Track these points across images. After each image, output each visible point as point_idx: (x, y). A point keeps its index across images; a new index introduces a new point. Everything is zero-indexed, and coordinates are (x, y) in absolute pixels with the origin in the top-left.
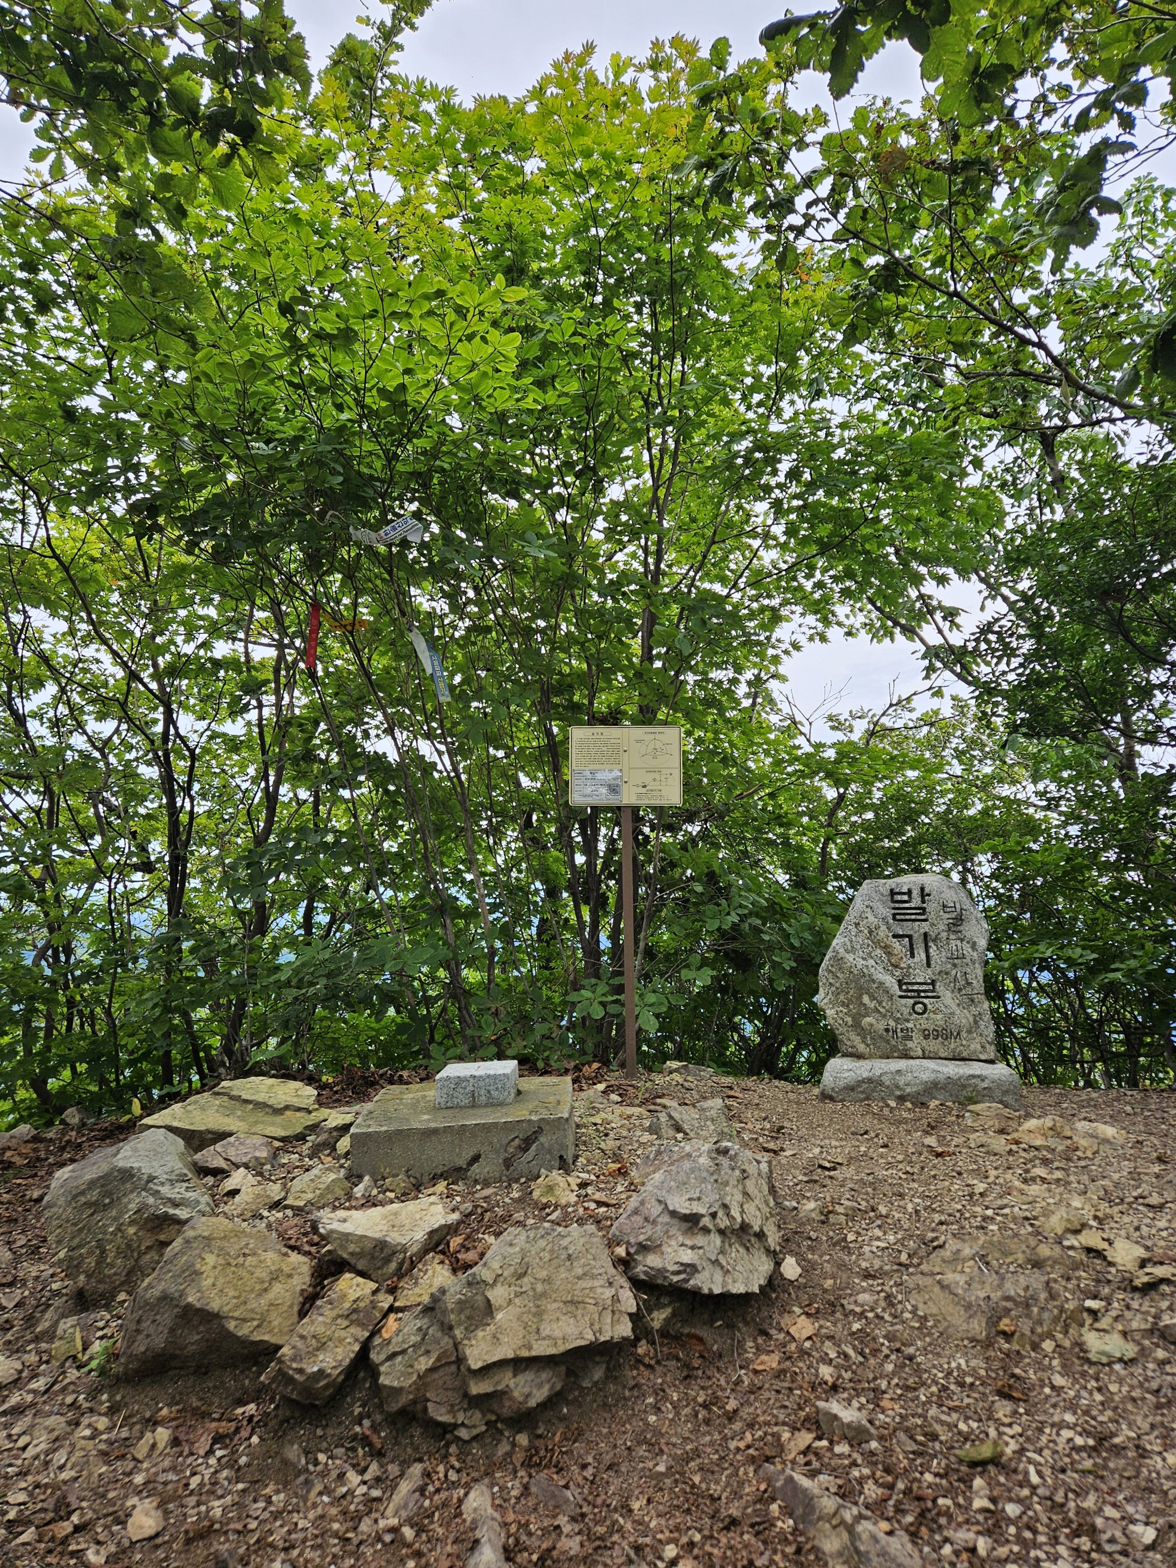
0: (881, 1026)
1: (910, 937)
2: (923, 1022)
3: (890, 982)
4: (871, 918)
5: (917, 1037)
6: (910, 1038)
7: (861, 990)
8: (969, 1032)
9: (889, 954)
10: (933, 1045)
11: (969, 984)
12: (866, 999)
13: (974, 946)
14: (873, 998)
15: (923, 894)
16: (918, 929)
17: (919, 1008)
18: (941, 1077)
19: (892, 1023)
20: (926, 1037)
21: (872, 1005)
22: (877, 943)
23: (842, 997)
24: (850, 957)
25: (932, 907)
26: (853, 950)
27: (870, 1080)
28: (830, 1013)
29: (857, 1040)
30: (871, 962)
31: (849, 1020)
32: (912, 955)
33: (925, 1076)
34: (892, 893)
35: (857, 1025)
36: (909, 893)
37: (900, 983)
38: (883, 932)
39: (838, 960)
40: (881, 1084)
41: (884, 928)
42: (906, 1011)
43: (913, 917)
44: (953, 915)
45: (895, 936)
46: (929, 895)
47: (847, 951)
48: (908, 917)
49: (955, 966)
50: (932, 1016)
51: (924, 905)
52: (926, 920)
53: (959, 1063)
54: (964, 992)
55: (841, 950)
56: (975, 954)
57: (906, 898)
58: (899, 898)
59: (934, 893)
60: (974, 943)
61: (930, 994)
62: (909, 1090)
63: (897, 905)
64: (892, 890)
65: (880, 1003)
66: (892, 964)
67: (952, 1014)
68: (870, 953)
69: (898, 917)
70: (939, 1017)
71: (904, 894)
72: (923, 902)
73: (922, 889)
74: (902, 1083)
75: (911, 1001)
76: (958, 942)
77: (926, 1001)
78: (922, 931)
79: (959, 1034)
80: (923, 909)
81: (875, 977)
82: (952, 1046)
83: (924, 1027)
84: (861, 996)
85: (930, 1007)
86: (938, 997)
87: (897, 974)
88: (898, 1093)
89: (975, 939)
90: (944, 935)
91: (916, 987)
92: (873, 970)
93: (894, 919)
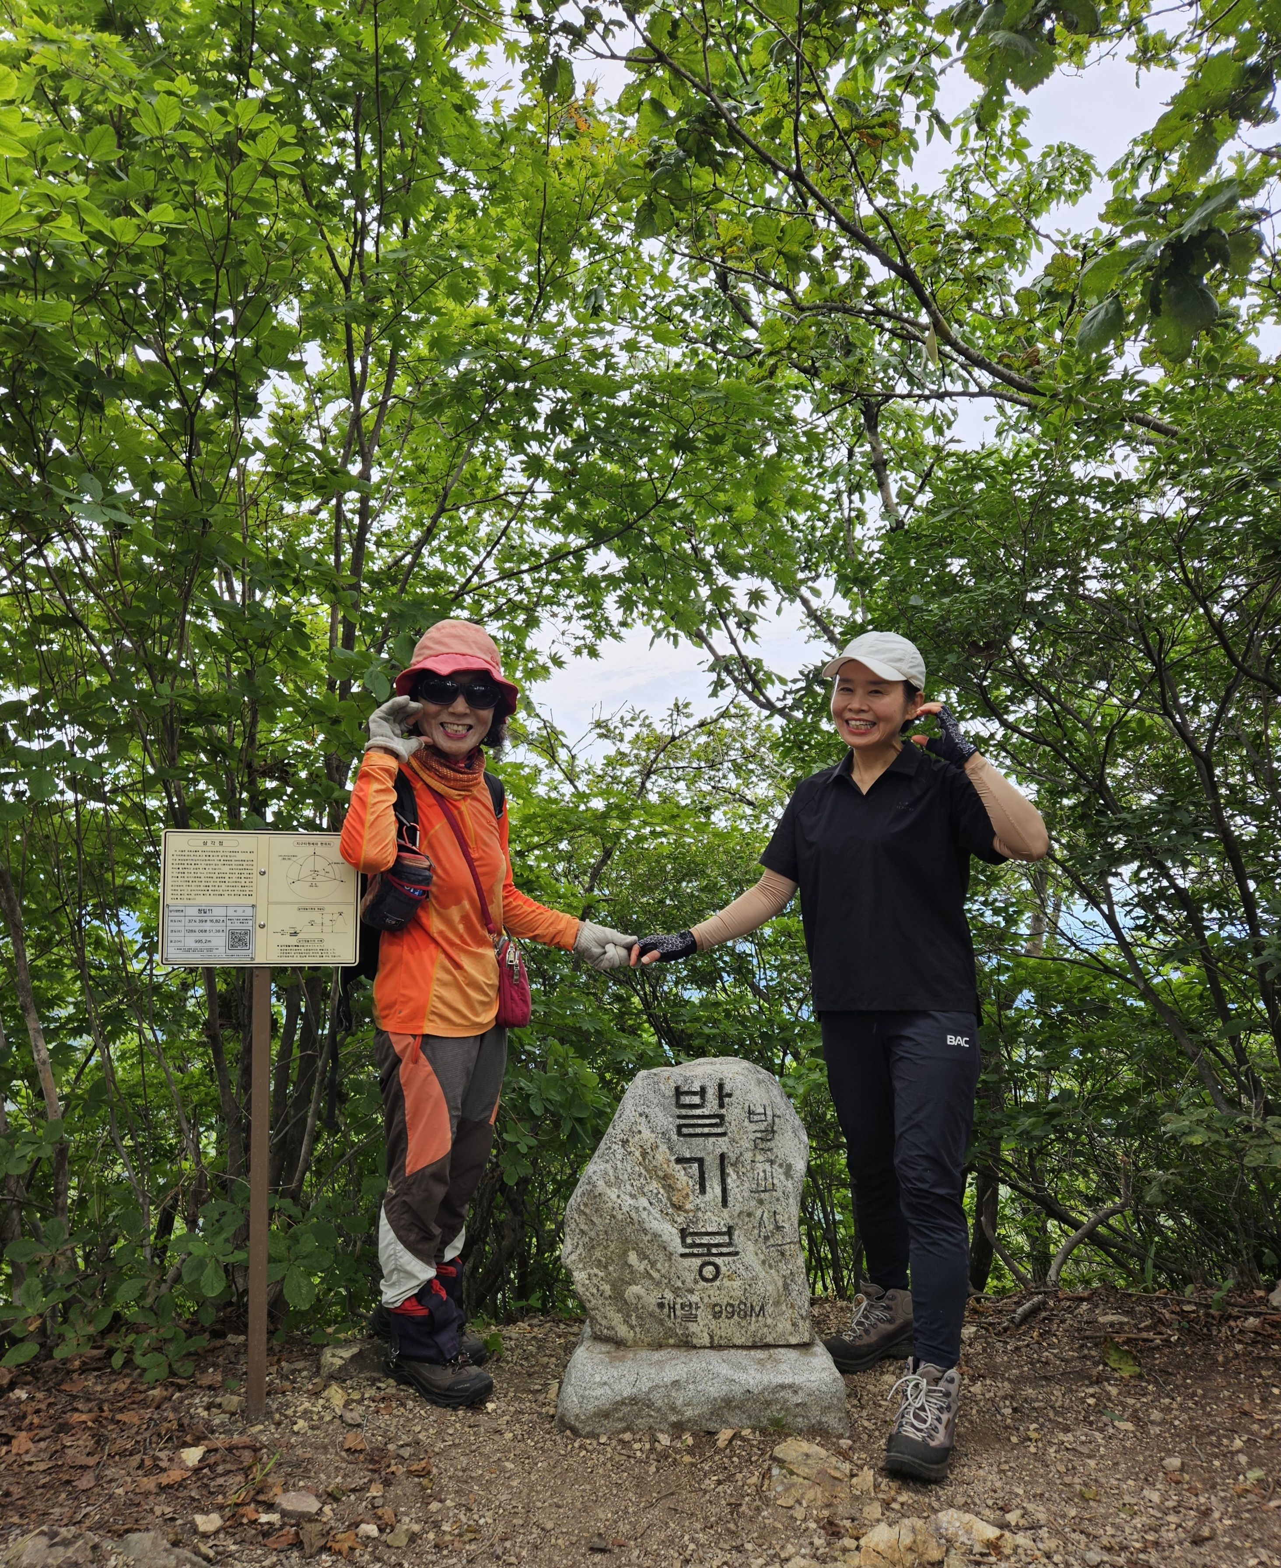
0: (652, 1300)
1: (700, 1161)
2: (714, 1293)
3: (669, 1233)
4: (646, 1134)
5: (704, 1316)
6: (694, 1319)
7: (626, 1244)
8: (777, 1304)
9: (670, 1188)
10: (727, 1328)
11: (778, 1228)
12: (633, 1258)
13: (788, 1170)
14: (643, 1256)
15: (722, 1095)
16: (711, 1148)
17: (709, 1271)
18: (738, 1391)
19: (669, 1296)
20: (717, 1316)
21: (640, 1266)
22: (653, 1172)
23: (598, 1254)
24: (612, 1194)
25: (734, 1113)
26: (618, 1182)
27: (633, 1400)
28: (579, 1276)
29: (617, 1319)
30: (643, 1202)
31: (607, 1288)
32: (703, 1191)
33: (716, 1390)
34: (678, 1092)
35: (618, 1296)
36: (703, 1092)
37: (684, 1234)
38: (662, 1155)
39: (595, 1197)
40: (650, 1405)
41: (663, 1148)
42: (689, 1277)
43: (706, 1130)
44: (763, 1126)
45: (679, 1161)
46: (729, 1095)
47: (609, 1184)
48: (699, 1130)
49: (761, 1202)
50: (727, 1283)
51: (723, 1111)
52: (724, 1134)
53: (760, 1354)
54: (771, 1241)
55: (601, 1183)
56: (789, 1184)
57: (696, 1100)
58: (687, 1100)
59: (737, 1093)
60: (789, 1167)
61: (725, 1250)
62: (689, 1413)
63: (684, 1112)
64: (677, 1088)
65: (653, 1264)
66: (673, 1205)
67: (755, 1278)
68: (642, 1188)
69: (685, 1131)
70: (737, 1284)
71: (694, 1093)
72: (721, 1105)
73: (721, 1086)
74: (679, 1403)
75: (698, 1262)
76: (767, 1166)
77: (719, 1261)
78: (718, 1151)
79: (762, 1308)
80: (721, 1117)
81: (647, 1226)
82: (753, 1328)
83: (714, 1300)
84: (625, 1253)
85: (723, 1269)
86: (736, 1254)
87: (680, 1220)
88: (674, 1418)
89: (790, 1160)
90: (748, 1156)
91: (705, 1240)
92: (644, 1215)
93: (679, 1134)
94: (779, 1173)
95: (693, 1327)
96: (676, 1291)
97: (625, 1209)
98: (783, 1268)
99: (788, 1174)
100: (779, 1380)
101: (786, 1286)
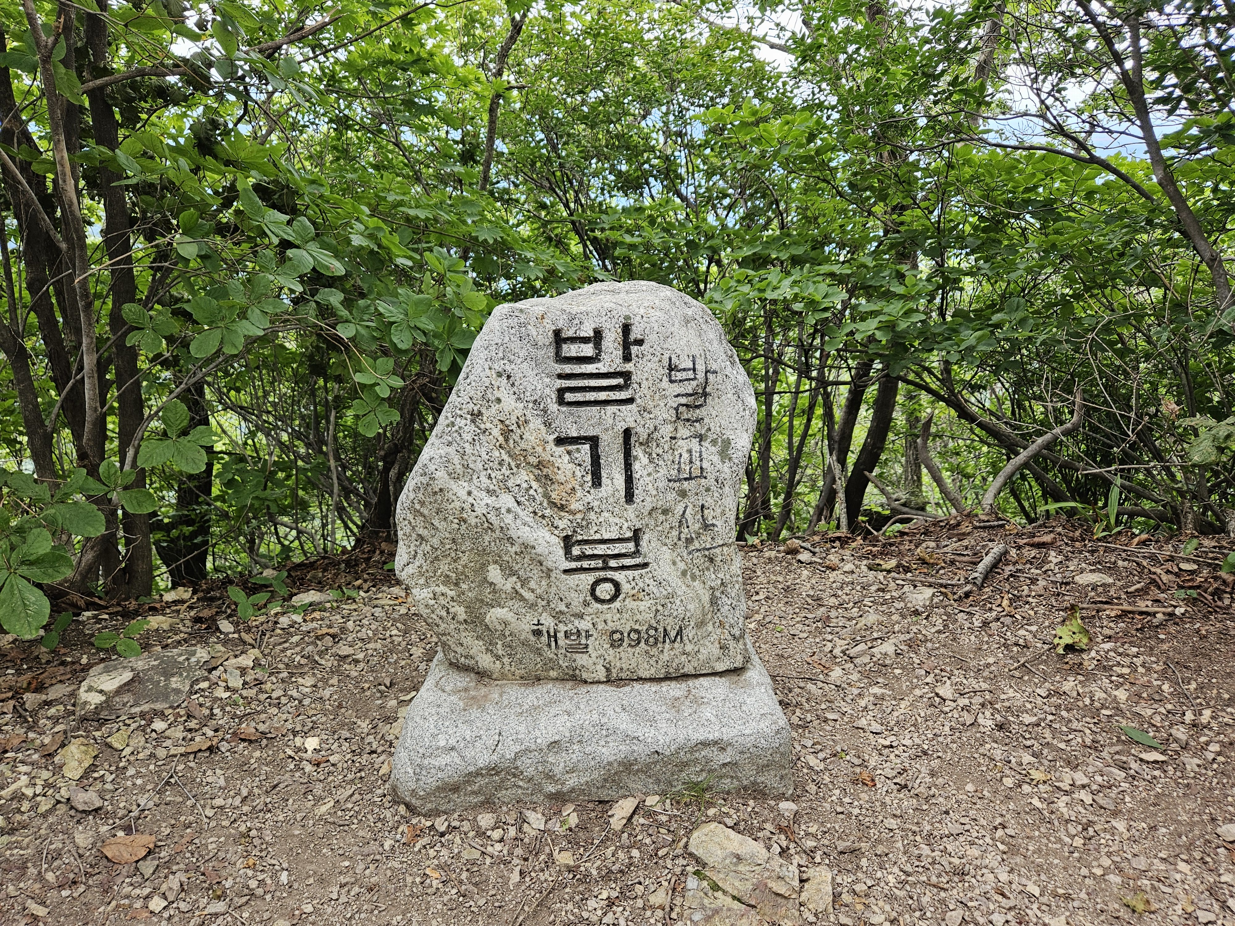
0: (524, 626)
1: (594, 441)
2: (612, 617)
3: (547, 542)
4: (509, 403)
5: (597, 645)
6: (583, 649)
7: (484, 556)
8: (701, 624)
9: (546, 480)
10: (630, 658)
11: (706, 527)
12: (494, 573)
13: (725, 448)
14: (509, 571)
15: (628, 341)
16: (610, 421)
17: (605, 590)
18: (641, 751)
20: (615, 644)
21: (508, 585)
22: (521, 457)
23: (444, 567)
24: (460, 489)
25: (645, 369)
26: (467, 473)
27: (493, 770)
28: (420, 595)
29: (476, 647)
30: (506, 501)
31: (460, 611)
32: (597, 481)
33: (611, 751)
34: (559, 339)
35: (476, 621)
36: (598, 336)
37: (568, 542)
38: (534, 432)
39: (435, 492)
40: (516, 774)
41: (536, 423)
42: (576, 599)
43: (603, 396)
44: (689, 388)
46: (640, 342)
47: (454, 476)
48: (591, 396)
49: (683, 494)
50: (630, 604)
51: (629, 367)
52: (631, 401)
53: (675, 689)
54: (696, 545)
55: (441, 474)
56: (726, 468)
57: (588, 350)
58: (570, 350)
59: (651, 339)
60: (727, 443)
61: (628, 562)
62: (572, 782)
63: (568, 369)
64: (557, 333)
65: (524, 582)
66: (552, 504)
67: (671, 596)
68: (504, 481)
69: (569, 397)
70: (644, 605)
71: (585, 340)
72: (627, 358)
73: (626, 329)
74: (558, 770)
75: (590, 578)
76: (694, 444)
77: (618, 576)
78: (621, 426)
79: (680, 633)
80: (626, 375)
81: (512, 533)
82: (665, 657)
83: (611, 626)
84: (483, 567)
85: (626, 587)
86: (645, 565)
87: (562, 524)
88: (551, 788)
89: (729, 434)
90: (667, 430)
91: (600, 550)
92: (509, 519)
93: (561, 401)
94: (711, 453)
95: (581, 660)
96: (558, 616)
97: (480, 511)
98: (712, 578)
99: (725, 452)
100: (701, 735)
101: (714, 601)
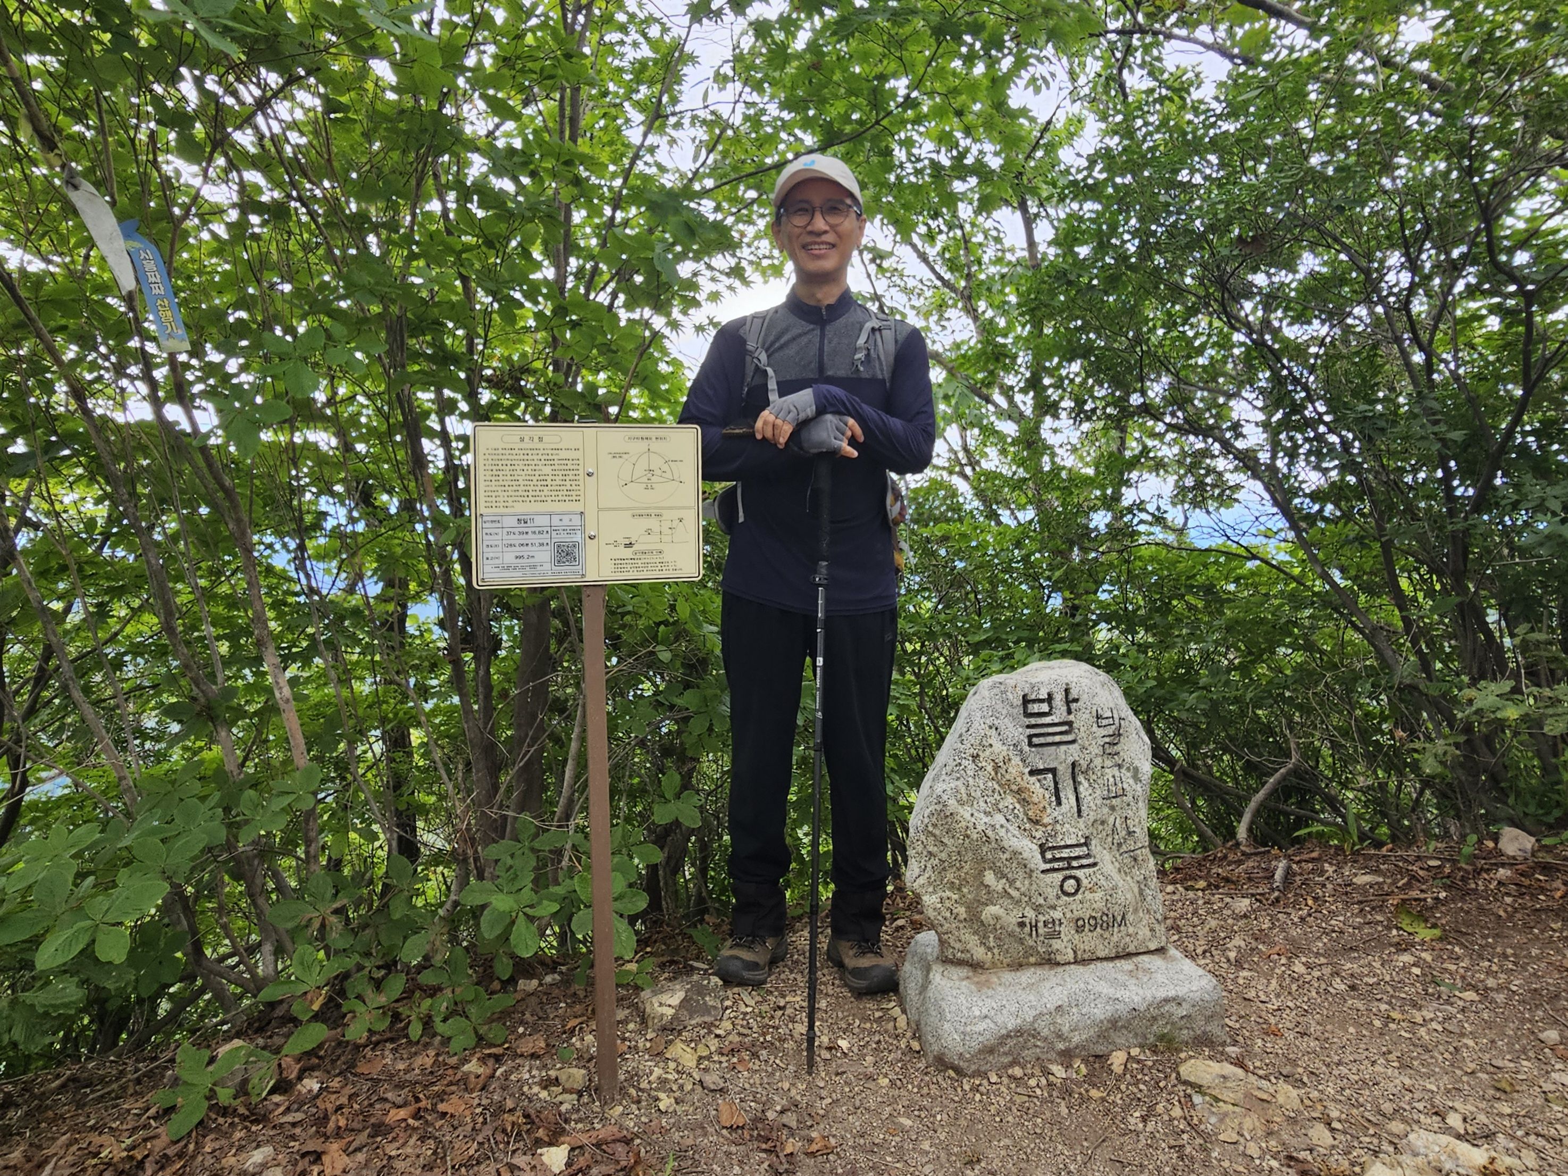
0: (1012, 920)
1: (1053, 771)
2: (1080, 907)
3: (1029, 849)
4: (998, 747)
5: (1067, 931)
6: (1056, 935)
7: (981, 864)
8: (1136, 911)
10: (1090, 941)
11: (1130, 833)
12: (989, 878)
13: (1136, 772)
14: (1000, 874)
15: (1070, 701)
16: (1062, 757)
17: (1070, 885)
18: (1122, 1009)
19: (1030, 914)
20: (1079, 930)
21: (999, 886)
22: (1006, 786)
23: (950, 876)
24: (965, 812)
25: (1082, 720)
26: (970, 800)
27: (1019, 1032)
28: (930, 900)
29: (972, 941)
30: (999, 819)
31: (961, 911)
32: (1059, 803)
33: (1100, 1012)
34: (1026, 701)
35: (974, 919)
36: (1050, 699)
37: (1043, 849)
38: (1016, 768)
39: (944, 817)
40: (1035, 1034)
41: (1016, 760)
42: (1052, 893)
43: (1057, 739)
44: (1110, 730)
45: (1032, 773)
46: (1076, 700)
47: (961, 802)
48: (1050, 739)
49: (1113, 808)
50: (1089, 896)
51: (1071, 718)
52: (1073, 742)
53: (1126, 965)
54: (1124, 848)
55: (952, 802)
56: (1138, 787)
57: (1045, 708)
58: (1035, 708)
59: (1084, 697)
60: (1136, 770)
61: (1085, 862)
62: (1076, 1039)
63: (1033, 721)
64: (1024, 696)
65: (1012, 882)
66: (1030, 820)
67: (1115, 888)
68: (996, 804)
69: (1036, 740)
70: (1099, 895)
71: (1041, 701)
72: (1069, 712)
73: (1067, 691)
74: (1065, 1029)
75: (1059, 876)
76: (1115, 771)
77: (1079, 873)
78: (1070, 760)
79: (1123, 918)
80: (1070, 724)
81: (1005, 844)
82: (1115, 938)
83: (1077, 914)
84: (981, 873)
85: (1085, 882)
86: (1095, 864)
87: (1038, 834)
88: (1061, 1046)
89: (1137, 763)
90: (1098, 762)
91: (1065, 853)
92: (1002, 832)
93: (1030, 744)
94: (1127, 776)
95: (1056, 944)
96: (1037, 908)
97: (980, 828)
98: (1138, 874)
99: (1136, 778)
100: (1161, 994)
101: (1141, 892)
